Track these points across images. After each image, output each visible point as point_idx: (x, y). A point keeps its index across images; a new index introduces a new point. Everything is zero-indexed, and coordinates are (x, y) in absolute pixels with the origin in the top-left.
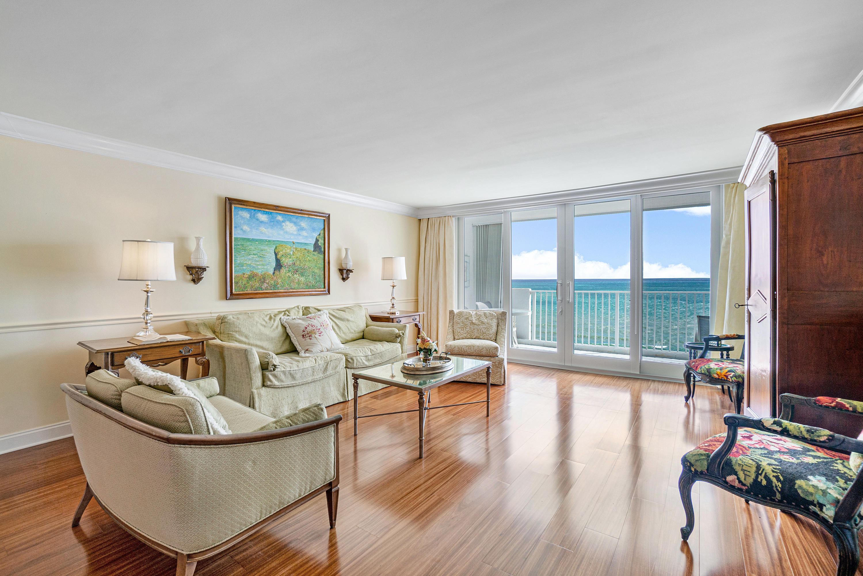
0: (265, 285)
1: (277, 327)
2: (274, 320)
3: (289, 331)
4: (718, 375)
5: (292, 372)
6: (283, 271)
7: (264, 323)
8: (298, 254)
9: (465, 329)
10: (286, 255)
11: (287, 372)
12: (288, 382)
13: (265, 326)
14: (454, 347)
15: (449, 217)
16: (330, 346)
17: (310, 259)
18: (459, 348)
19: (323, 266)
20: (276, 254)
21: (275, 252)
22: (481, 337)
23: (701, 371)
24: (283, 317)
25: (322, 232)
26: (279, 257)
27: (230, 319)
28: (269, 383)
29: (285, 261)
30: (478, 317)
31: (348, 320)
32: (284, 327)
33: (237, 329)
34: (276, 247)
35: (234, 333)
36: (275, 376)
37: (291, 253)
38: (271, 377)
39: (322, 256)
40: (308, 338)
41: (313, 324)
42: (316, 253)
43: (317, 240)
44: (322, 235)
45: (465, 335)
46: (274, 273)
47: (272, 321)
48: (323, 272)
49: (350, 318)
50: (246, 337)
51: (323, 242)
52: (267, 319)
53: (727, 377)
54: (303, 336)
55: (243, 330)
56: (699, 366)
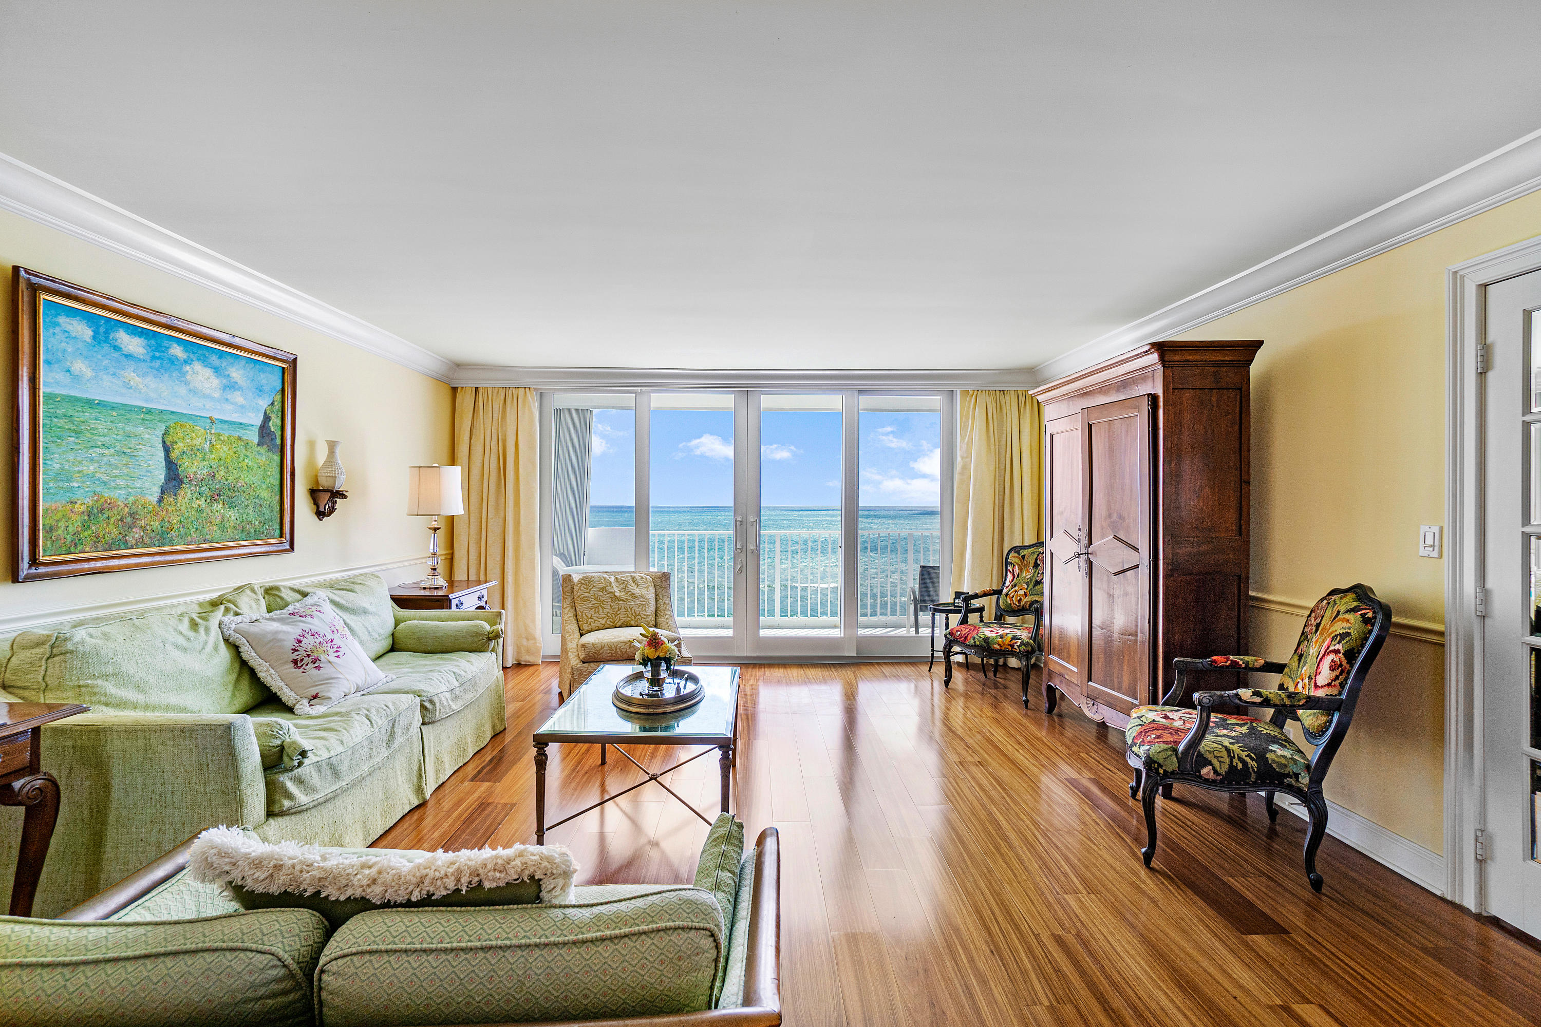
0: (137, 533)
1: (216, 648)
2: (207, 630)
3: (248, 653)
4: (999, 645)
5: (334, 760)
6: (186, 494)
7: (181, 641)
8: (223, 451)
9: (601, 609)
10: (193, 451)
11: (325, 766)
12: (325, 788)
13: (185, 650)
14: (602, 648)
15: (527, 390)
16: (364, 679)
17: (250, 464)
18: (611, 648)
19: (278, 482)
20: (167, 450)
21: (164, 442)
22: (633, 623)
23: (975, 642)
24: (226, 619)
25: (279, 397)
26: (174, 455)
27: (82, 643)
28: (284, 803)
29: (190, 467)
30: (624, 586)
31: (365, 612)
32: (235, 648)
33: (110, 669)
34: (166, 433)
35: (99, 682)
36: (300, 781)
37: (207, 447)
38: (291, 786)
39: (277, 458)
40: (311, 666)
41: (314, 629)
42: (263, 449)
43: (267, 418)
44: (278, 406)
45: (603, 622)
46: (161, 500)
47: (202, 630)
48: (278, 498)
49: (367, 606)
50: (138, 687)
51: (279, 422)
52: (185, 626)
53: (1012, 646)
54: (295, 662)
55: (129, 668)
56: (969, 637)
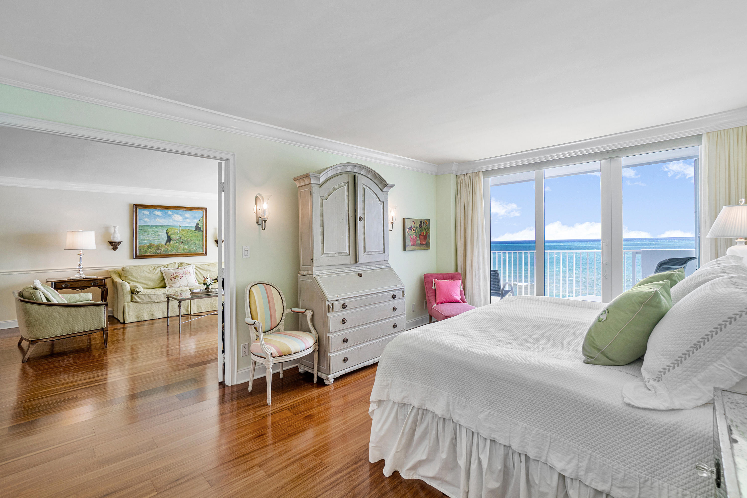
0: (160, 251)
1: (157, 274)
2: (156, 270)
3: (164, 275)
5: (150, 295)
6: (172, 243)
7: (149, 271)
8: (183, 233)
10: (174, 234)
11: (146, 296)
12: (147, 300)
13: (149, 273)
16: (187, 284)
17: (192, 235)
19: (202, 239)
20: (167, 233)
21: (166, 232)
24: (162, 268)
25: (202, 219)
26: (169, 235)
27: (127, 269)
28: (134, 300)
29: (173, 237)
32: (162, 273)
33: (131, 274)
34: (167, 229)
35: (129, 276)
36: (138, 297)
37: (178, 232)
38: (136, 297)
39: (202, 233)
41: (179, 272)
42: (196, 232)
43: (198, 224)
44: (201, 220)
46: (165, 244)
47: (155, 270)
48: (202, 242)
50: (136, 278)
51: (202, 225)
52: (151, 269)
54: (171, 278)
55: (134, 275)
